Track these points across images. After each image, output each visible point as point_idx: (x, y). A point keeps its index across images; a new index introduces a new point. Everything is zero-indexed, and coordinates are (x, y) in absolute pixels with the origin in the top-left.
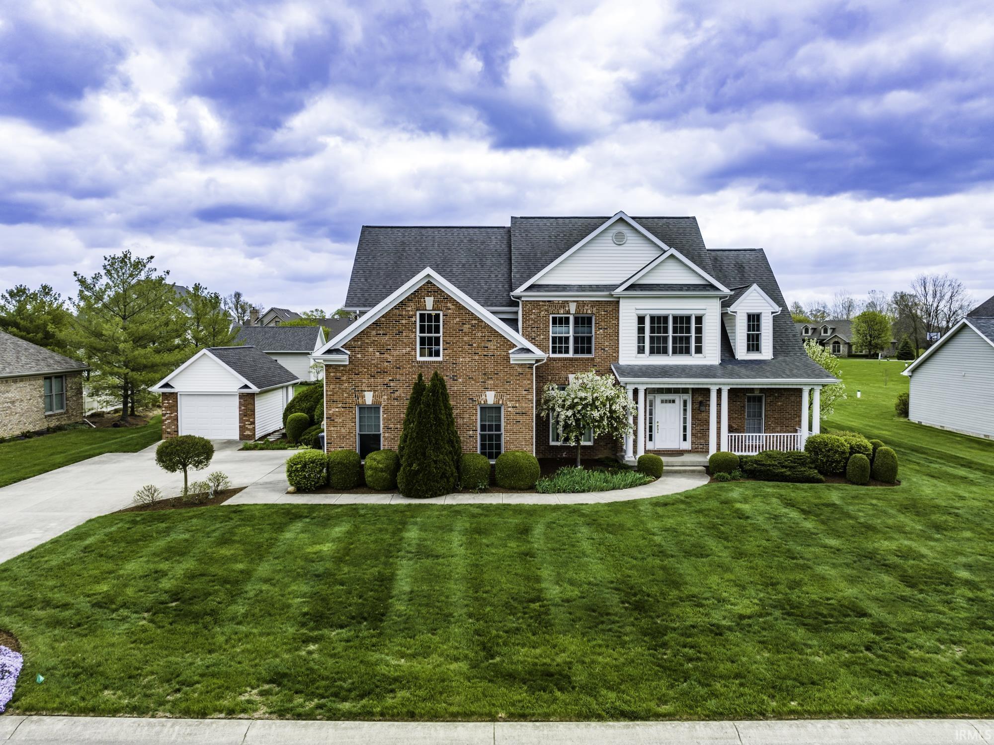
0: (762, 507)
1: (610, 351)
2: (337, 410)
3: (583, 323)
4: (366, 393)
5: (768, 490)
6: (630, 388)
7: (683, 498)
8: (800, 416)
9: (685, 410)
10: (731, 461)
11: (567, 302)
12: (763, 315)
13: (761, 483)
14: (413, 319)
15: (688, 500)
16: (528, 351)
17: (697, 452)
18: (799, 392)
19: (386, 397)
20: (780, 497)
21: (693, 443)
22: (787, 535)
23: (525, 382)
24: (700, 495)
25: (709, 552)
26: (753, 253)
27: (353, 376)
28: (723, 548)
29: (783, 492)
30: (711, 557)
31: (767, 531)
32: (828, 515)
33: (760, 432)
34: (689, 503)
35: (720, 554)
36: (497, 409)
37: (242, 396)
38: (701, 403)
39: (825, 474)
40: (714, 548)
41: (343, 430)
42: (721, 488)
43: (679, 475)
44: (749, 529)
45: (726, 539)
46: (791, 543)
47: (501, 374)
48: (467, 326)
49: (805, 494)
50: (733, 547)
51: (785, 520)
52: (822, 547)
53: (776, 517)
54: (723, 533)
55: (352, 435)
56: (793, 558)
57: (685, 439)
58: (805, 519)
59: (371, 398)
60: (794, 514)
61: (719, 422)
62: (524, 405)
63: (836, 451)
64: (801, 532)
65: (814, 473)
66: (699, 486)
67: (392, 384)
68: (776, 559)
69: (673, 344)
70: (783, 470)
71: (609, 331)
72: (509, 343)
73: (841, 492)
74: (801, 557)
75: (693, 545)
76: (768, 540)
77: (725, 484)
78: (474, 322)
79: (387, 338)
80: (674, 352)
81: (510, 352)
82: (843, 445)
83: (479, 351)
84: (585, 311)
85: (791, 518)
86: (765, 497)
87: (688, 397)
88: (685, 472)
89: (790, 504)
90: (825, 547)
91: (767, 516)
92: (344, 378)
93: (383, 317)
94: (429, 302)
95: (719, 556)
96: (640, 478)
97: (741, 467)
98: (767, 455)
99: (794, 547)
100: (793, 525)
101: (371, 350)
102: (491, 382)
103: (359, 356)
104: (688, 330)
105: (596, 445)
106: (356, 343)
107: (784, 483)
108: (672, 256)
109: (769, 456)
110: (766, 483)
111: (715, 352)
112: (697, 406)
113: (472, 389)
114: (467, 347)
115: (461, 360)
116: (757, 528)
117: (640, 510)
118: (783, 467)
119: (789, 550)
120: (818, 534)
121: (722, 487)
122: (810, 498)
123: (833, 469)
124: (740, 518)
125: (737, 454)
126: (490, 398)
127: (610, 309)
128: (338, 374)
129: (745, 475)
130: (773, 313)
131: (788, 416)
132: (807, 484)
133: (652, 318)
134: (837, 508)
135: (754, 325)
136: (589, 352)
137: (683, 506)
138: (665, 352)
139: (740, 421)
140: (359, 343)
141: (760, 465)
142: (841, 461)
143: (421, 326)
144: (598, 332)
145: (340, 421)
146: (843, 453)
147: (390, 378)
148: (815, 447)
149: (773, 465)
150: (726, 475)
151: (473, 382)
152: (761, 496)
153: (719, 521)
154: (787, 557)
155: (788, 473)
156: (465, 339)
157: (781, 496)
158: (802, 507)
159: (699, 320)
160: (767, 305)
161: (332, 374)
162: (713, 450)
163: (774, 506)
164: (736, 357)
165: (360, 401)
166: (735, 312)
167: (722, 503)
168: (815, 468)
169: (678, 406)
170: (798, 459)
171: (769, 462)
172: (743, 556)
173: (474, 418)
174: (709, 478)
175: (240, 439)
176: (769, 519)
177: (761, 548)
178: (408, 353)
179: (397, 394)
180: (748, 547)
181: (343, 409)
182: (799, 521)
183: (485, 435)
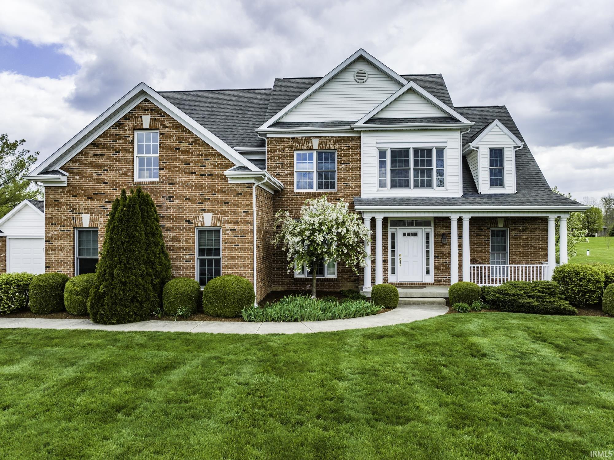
0: (504, 341)
1: (353, 186)
2: (55, 233)
3: (326, 159)
4: (83, 216)
5: (513, 322)
6: (367, 217)
7: (407, 330)
8: (546, 250)
9: (428, 243)
10: (472, 291)
11: (310, 138)
12: (505, 150)
13: (505, 314)
14: (131, 139)
15: (412, 332)
16: (246, 168)
17: (440, 285)
18: (545, 221)
19: (102, 220)
20: (527, 329)
21: (435, 276)
22: (540, 383)
23: (244, 203)
24: (430, 326)
25: (412, 413)
26: (496, 109)
27: (71, 198)
28: (436, 405)
29: (530, 324)
30: (413, 423)
31: (509, 376)
32: (594, 353)
33: (505, 264)
34: (412, 335)
35: (430, 418)
36: (215, 232)
38: (443, 235)
39: (578, 307)
40: (422, 405)
41: (61, 254)
42: (457, 320)
43: (417, 306)
44: (483, 372)
45: (447, 389)
46: (548, 397)
47: (219, 195)
48: (184, 144)
49: (557, 327)
50: (454, 403)
51: (535, 359)
52: (598, 407)
53: (522, 355)
54: (444, 378)
55: (69, 259)
56: (554, 429)
57: (428, 272)
58: (562, 358)
59: (88, 221)
60: (547, 352)
61: (460, 255)
62: (243, 227)
63: (589, 281)
64: (559, 378)
65: (565, 304)
66: (433, 316)
67: (108, 206)
68: (524, 429)
69: (414, 177)
70: (531, 300)
71: (351, 165)
72: (227, 162)
73: (601, 325)
74: (567, 427)
75: (392, 401)
76: (510, 391)
77: (462, 315)
79: (104, 158)
80: (416, 186)
81: (228, 171)
82: (597, 274)
83: (196, 170)
84: (328, 146)
85: (544, 357)
86: (508, 330)
87: (430, 230)
88: (424, 303)
89: (540, 338)
90: (604, 407)
91: (510, 353)
92: (63, 200)
93: (100, 136)
94: (146, 119)
95: (427, 423)
96: (367, 308)
97: (483, 298)
98: (512, 285)
99: (552, 405)
100: (547, 368)
101: (88, 171)
102: (208, 203)
103: (77, 177)
104: (430, 163)
105: (339, 278)
106: (74, 164)
107: (530, 315)
108: (411, 90)
109: (514, 285)
110: (511, 314)
111: (457, 184)
112: (439, 239)
113: (189, 210)
114: (184, 166)
115: (178, 180)
116: (496, 372)
117: (345, 343)
118: (529, 297)
119: (544, 412)
120: (586, 382)
121: (459, 318)
122: (564, 332)
123: (587, 301)
124: (473, 356)
125: (480, 285)
126: (208, 220)
127: (351, 144)
128: (57, 196)
129: (488, 306)
130: (515, 148)
131: (533, 250)
132: (558, 316)
133: (393, 152)
134: (603, 344)
135: (496, 160)
136: (333, 187)
137: (402, 339)
138: (407, 185)
139: (484, 255)
140: (78, 164)
141: (504, 294)
142: (595, 291)
143: (139, 146)
144: (340, 167)
145: (59, 244)
146: (598, 282)
147: (107, 200)
148: (564, 277)
149: (518, 295)
150: (466, 305)
151: (190, 203)
152: (504, 328)
153: (443, 360)
154: (543, 426)
155: (536, 304)
156: (182, 158)
157: (529, 328)
158: (556, 342)
159: (441, 152)
160: (510, 140)
161: (51, 197)
162: (454, 280)
163: (520, 340)
164: (479, 192)
165: (78, 224)
166: (478, 148)
167: (454, 336)
168: (566, 299)
169: (420, 239)
170: (546, 289)
171: (513, 292)
172: (467, 422)
173: (190, 241)
174: (448, 309)
176: (513, 357)
177: (499, 406)
178: (125, 174)
180: (478, 404)
181: (61, 232)
182: (554, 361)
183: (204, 260)
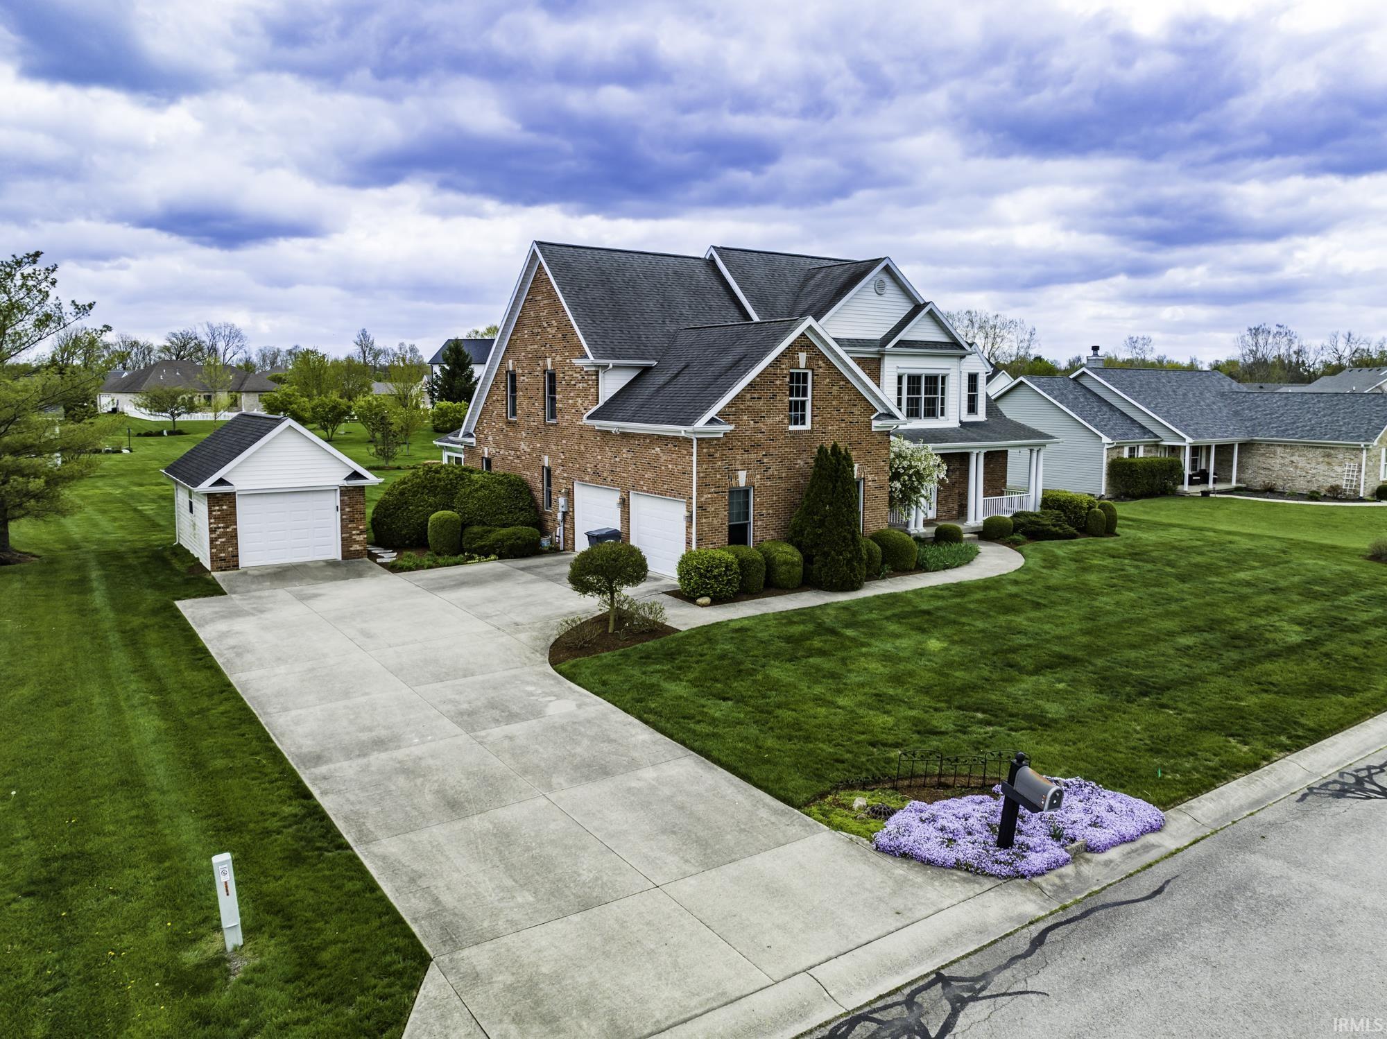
2: (708, 496)
4: (740, 473)
14: (787, 379)
16: (891, 416)
19: (759, 477)
23: (883, 452)
27: (726, 452)
37: (344, 491)
41: (715, 522)
47: (864, 444)
48: (836, 388)
55: (724, 526)
57: (930, 507)
59: (745, 479)
62: (882, 478)
67: (765, 460)
69: (925, 406)
78: (842, 383)
79: (761, 402)
80: (925, 414)
81: (872, 417)
83: (846, 417)
92: (717, 455)
93: (758, 376)
94: (802, 358)
97: (1017, 529)
101: (745, 418)
102: (855, 453)
104: (936, 391)
106: (730, 410)
108: (930, 311)
111: (955, 414)
114: (835, 413)
115: (830, 428)
128: (711, 450)
130: (986, 373)
133: (909, 378)
135: (973, 385)
138: (918, 414)
140: (734, 409)
143: (790, 387)
145: (713, 510)
147: (764, 453)
156: (834, 403)
159: (943, 378)
160: (983, 365)
161: (705, 450)
162: (973, 516)
164: (961, 419)
165: (733, 483)
175: (344, 557)
178: (782, 422)
179: (770, 471)
181: (715, 495)
